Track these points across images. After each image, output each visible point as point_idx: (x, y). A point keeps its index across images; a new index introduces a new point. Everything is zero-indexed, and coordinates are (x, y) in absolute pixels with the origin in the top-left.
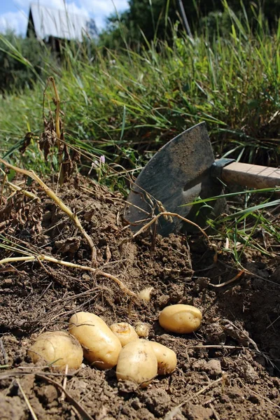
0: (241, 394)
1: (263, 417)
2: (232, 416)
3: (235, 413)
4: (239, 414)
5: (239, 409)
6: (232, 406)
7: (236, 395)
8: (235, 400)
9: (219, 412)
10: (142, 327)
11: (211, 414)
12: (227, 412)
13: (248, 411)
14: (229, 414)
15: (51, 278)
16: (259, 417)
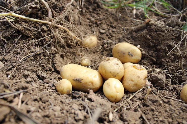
0: (159, 99)
1: (177, 114)
2: (155, 116)
3: (157, 113)
4: (160, 114)
5: (160, 111)
6: (154, 109)
7: (156, 100)
8: (155, 104)
9: (144, 113)
10: (86, 60)
11: (140, 116)
12: (151, 113)
13: (166, 111)
14: (153, 115)
15: (19, 32)
16: (176, 115)
